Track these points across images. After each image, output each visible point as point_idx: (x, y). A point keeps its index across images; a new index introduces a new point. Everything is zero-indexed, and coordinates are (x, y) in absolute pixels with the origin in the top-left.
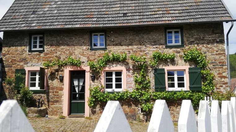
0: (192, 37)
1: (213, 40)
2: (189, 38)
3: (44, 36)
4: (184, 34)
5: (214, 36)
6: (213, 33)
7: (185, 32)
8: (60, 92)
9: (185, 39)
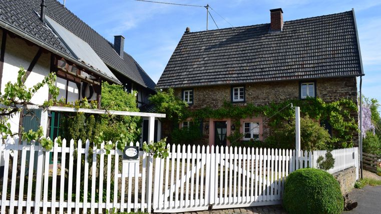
0: (325, 90)
1: (345, 93)
2: (322, 91)
3: (193, 91)
4: (317, 87)
5: (346, 89)
6: (346, 85)
7: (318, 85)
8: (206, 139)
9: (318, 92)
